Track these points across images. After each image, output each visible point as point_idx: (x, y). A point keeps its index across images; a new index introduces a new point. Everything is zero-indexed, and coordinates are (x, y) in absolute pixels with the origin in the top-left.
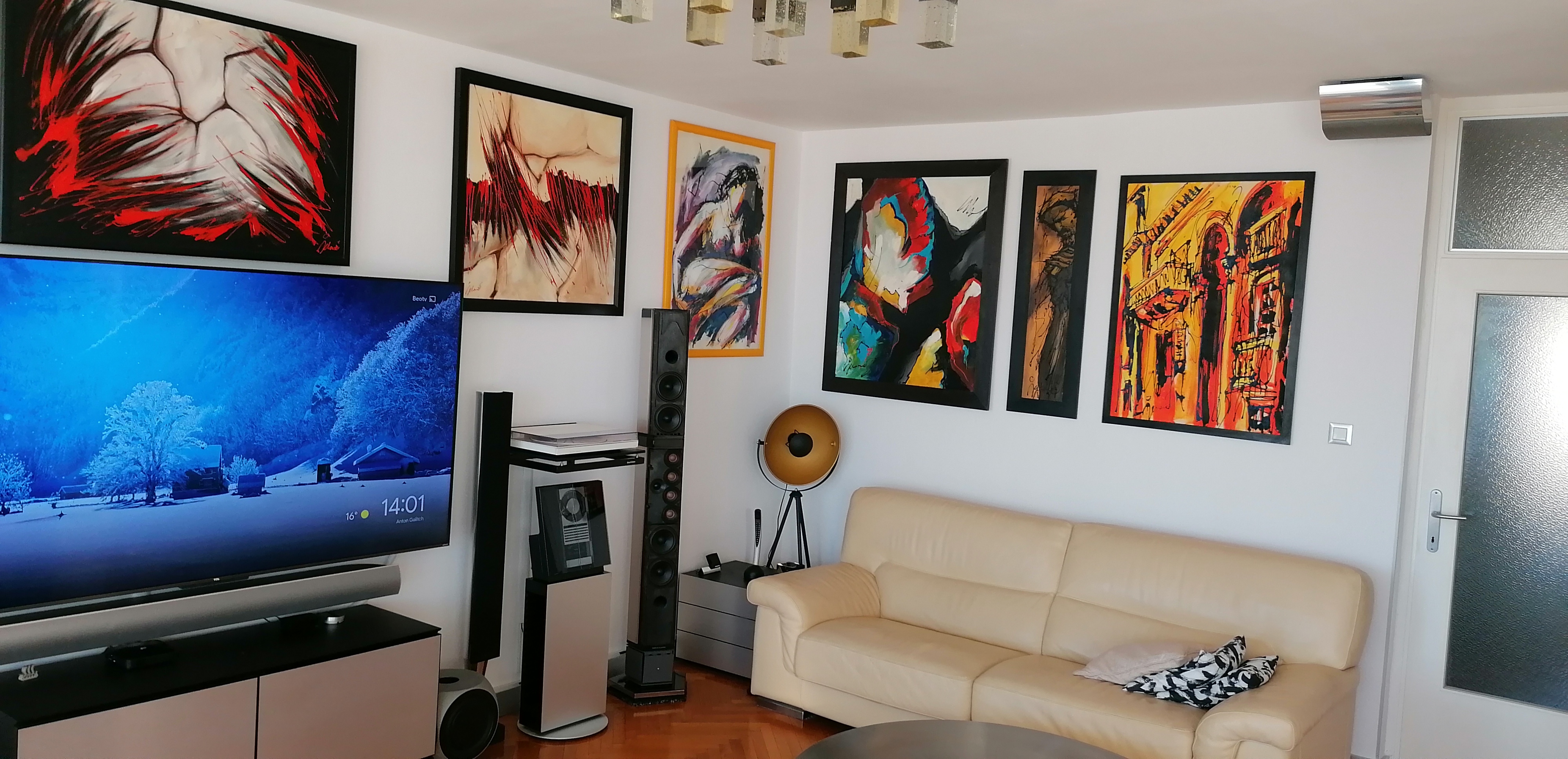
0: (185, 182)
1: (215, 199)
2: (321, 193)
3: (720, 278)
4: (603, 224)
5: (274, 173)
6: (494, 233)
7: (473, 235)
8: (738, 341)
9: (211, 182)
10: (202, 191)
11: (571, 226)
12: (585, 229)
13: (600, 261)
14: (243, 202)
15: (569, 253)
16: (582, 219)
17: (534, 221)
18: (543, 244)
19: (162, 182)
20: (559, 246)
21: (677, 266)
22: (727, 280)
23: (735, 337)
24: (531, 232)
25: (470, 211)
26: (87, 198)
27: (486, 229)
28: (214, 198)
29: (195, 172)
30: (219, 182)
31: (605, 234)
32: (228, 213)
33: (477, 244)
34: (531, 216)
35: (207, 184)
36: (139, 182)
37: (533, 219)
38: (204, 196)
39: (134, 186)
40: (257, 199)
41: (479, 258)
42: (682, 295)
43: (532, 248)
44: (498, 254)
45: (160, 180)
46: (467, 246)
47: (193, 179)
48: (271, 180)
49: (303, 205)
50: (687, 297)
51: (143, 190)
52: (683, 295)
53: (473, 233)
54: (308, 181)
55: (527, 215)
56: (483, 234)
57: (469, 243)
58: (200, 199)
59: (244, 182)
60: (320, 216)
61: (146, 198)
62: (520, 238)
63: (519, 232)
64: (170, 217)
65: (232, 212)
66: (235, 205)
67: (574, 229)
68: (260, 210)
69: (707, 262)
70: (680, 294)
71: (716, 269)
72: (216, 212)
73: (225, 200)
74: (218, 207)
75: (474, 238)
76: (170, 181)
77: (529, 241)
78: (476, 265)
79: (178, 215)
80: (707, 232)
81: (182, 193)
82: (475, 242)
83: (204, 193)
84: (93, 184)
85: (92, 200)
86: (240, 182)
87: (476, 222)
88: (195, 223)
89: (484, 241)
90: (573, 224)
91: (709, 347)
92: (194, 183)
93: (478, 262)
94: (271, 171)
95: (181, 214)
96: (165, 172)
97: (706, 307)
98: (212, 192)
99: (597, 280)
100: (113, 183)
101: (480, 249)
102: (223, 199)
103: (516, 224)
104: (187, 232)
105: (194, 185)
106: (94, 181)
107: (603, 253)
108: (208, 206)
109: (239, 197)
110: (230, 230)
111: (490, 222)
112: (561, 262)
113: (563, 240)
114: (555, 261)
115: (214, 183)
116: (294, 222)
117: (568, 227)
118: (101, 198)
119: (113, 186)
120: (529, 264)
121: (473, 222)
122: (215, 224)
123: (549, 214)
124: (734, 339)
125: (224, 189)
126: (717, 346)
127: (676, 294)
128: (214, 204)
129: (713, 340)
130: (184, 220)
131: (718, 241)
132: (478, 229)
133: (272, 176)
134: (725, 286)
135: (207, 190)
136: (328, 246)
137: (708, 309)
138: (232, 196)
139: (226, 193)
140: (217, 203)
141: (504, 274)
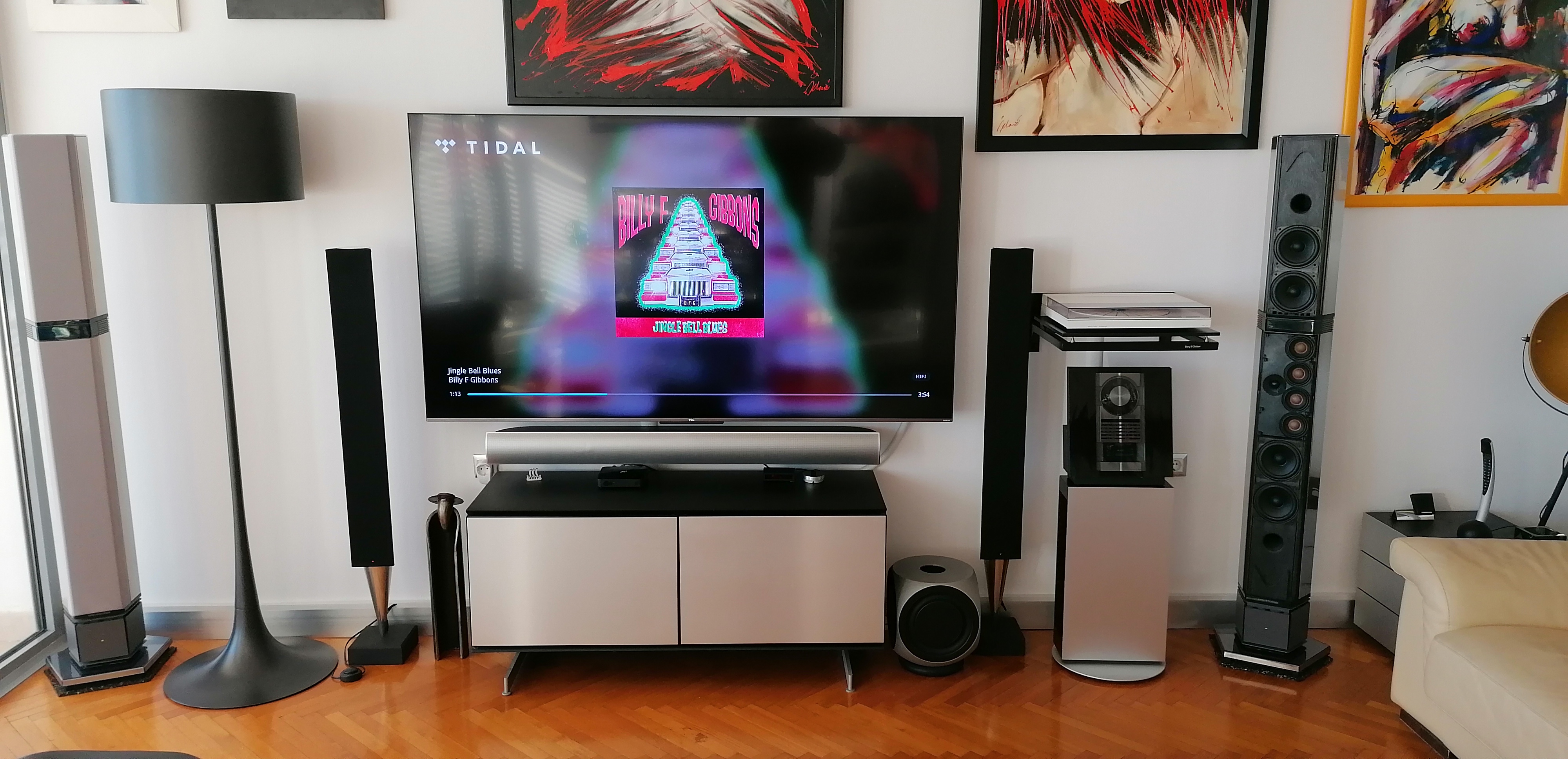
0: (665, 33)
1: (694, 48)
2: (808, 28)
3: (1470, 84)
4: (1223, 23)
5: (754, 13)
6: (1038, 52)
7: (1007, 58)
8: (1506, 180)
9: (690, 30)
10: (681, 41)
11: (1165, 32)
12: (1190, 34)
13: (1218, 75)
14: (722, 48)
15: (1162, 69)
16: (1185, 20)
17: (1103, 31)
18: (1118, 60)
19: (643, 36)
20: (1144, 61)
21: (1371, 73)
22: (1483, 86)
23: (1500, 174)
24: (1097, 46)
25: (1003, 27)
26: (577, 59)
27: (1027, 48)
28: (695, 46)
29: (674, 22)
30: (698, 30)
31: (1228, 36)
32: (709, 60)
33: (1013, 68)
34: (1098, 25)
35: (686, 33)
36: (622, 38)
37: (1100, 29)
38: (684, 45)
39: (617, 42)
40: (738, 42)
41: (1017, 86)
42: (1380, 115)
43: (1099, 66)
44: (1045, 79)
45: (641, 34)
46: (999, 72)
47: (672, 29)
48: (752, 22)
49: (787, 44)
50: (1394, 117)
51: (626, 46)
52: (1384, 115)
53: (1007, 55)
54: (792, 17)
55: (1090, 24)
56: (1022, 55)
57: (1001, 68)
58: (680, 49)
59: (723, 27)
60: (807, 54)
61: (629, 53)
62: (1080, 56)
63: (1078, 47)
64: (652, 69)
65: (713, 59)
66: (715, 52)
67: (1171, 34)
68: (741, 54)
69: (1438, 62)
70: (1377, 114)
71: (1459, 72)
72: (696, 61)
73: (705, 47)
74: (698, 55)
75: (1009, 61)
76: (651, 34)
77: (1094, 58)
78: (1012, 94)
79: (660, 67)
80: (1441, 15)
81: (662, 44)
82: (1010, 67)
83: (684, 43)
84: (581, 44)
85: (582, 60)
86: (719, 27)
87: (1013, 41)
88: (676, 74)
89: (1023, 64)
90: (1170, 27)
91: (1441, 191)
92: (674, 33)
93: (1015, 90)
94: (751, 11)
95: (662, 66)
96: (645, 25)
97: (1436, 130)
98: (692, 41)
99: (1211, 102)
100: (598, 41)
101: (1018, 74)
102: (702, 47)
103: (1074, 37)
104: (667, 84)
105: (674, 36)
106: (582, 42)
107: (1223, 64)
108: (689, 55)
109: (718, 42)
110: (711, 79)
111: (1033, 40)
112: (1149, 82)
113: (1151, 52)
114: (1137, 81)
115: (693, 31)
116: (777, 63)
117: (1161, 34)
118: (588, 58)
119: (601, 44)
120: (1094, 88)
121: (1008, 41)
122: (695, 73)
123: (1126, 18)
124: (1498, 178)
125: (704, 36)
126: (1456, 188)
127: (1370, 113)
128: (692, 52)
129: (1449, 179)
130: (665, 72)
131: (1465, 27)
132: (1015, 50)
133: (752, 17)
134: (1478, 97)
135: (687, 39)
136: (816, 87)
137: (1440, 132)
138: (712, 42)
139: (705, 41)
140: (696, 52)
141: (1054, 103)
